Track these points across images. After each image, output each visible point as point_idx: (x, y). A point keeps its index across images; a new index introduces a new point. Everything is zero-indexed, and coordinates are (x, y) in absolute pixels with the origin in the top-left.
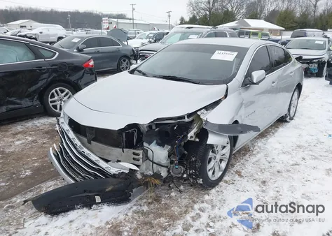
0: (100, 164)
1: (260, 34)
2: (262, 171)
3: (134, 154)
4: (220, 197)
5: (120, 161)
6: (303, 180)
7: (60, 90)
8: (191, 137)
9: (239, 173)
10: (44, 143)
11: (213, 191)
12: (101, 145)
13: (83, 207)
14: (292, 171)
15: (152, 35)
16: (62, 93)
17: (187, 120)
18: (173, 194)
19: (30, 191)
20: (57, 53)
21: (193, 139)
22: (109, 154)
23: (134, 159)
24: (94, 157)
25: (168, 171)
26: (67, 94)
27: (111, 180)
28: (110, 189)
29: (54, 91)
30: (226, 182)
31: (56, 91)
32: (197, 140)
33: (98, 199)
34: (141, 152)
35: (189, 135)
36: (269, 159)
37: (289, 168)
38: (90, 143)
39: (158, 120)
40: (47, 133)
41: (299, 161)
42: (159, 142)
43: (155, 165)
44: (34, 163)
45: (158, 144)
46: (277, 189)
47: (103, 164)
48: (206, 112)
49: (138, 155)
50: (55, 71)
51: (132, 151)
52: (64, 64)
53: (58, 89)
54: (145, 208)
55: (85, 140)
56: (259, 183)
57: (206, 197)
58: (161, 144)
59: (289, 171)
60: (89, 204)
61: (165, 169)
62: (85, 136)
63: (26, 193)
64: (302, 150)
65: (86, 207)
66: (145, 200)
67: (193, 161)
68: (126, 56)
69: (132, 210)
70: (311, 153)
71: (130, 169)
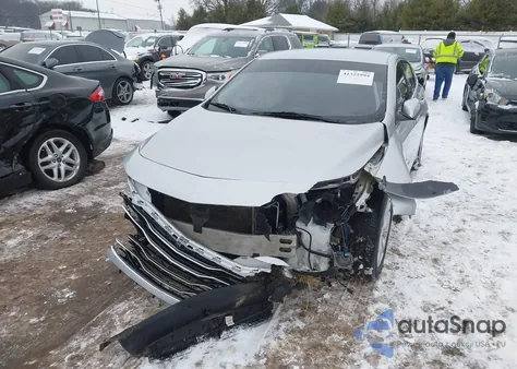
0: (222, 264)
1: (316, 38)
2: (424, 244)
3: (282, 241)
4: (394, 291)
5: (258, 255)
6: (482, 251)
7: (55, 142)
8: (362, 207)
9: (395, 251)
10: (62, 238)
11: (379, 283)
12: (223, 233)
13: (208, 337)
14: (461, 240)
15: (153, 41)
16: (59, 147)
17: (353, 181)
18: (327, 296)
19: (95, 324)
20: (46, 78)
21: (363, 210)
22: (240, 246)
23: (281, 249)
24: (209, 254)
25: (331, 263)
26: (67, 149)
27: (241, 287)
28: (241, 301)
29: (45, 144)
30: (388, 267)
31: (49, 145)
32: (370, 210)
33: (229, 321)
34: (294, 238)
35: (358, 204)
36: (423, 226)
37: (454, 236)
38: (200, 232)
39: (319, 184)
40: (54, 219)
41: (462, 226)
42: (317, 219)
43: (312, 256)
44: (67, 275)
45: (317, 222)
46: (459, 268)
47: (226, 263)
48: (373, 166)
49: (290, 242)
50: (46, 109)
51: (280, 237)
52: (59, 97)
53: (51, 140)
54: (300, 324)
55: (190, 227)
56: (430, 262)
57: (376, 294)
58: (321, 222)
59: (457, 240)
60: (216, 331)
61: (326, 260)
62: (189, 221)
63: (88, 329)
64: (455, 208)
65: (214, 336)
66: (291, 312)
67: (360, 242)
68: (125, 77)
69: (281, 329)
70: (467, 212)
71: (273, 265)
